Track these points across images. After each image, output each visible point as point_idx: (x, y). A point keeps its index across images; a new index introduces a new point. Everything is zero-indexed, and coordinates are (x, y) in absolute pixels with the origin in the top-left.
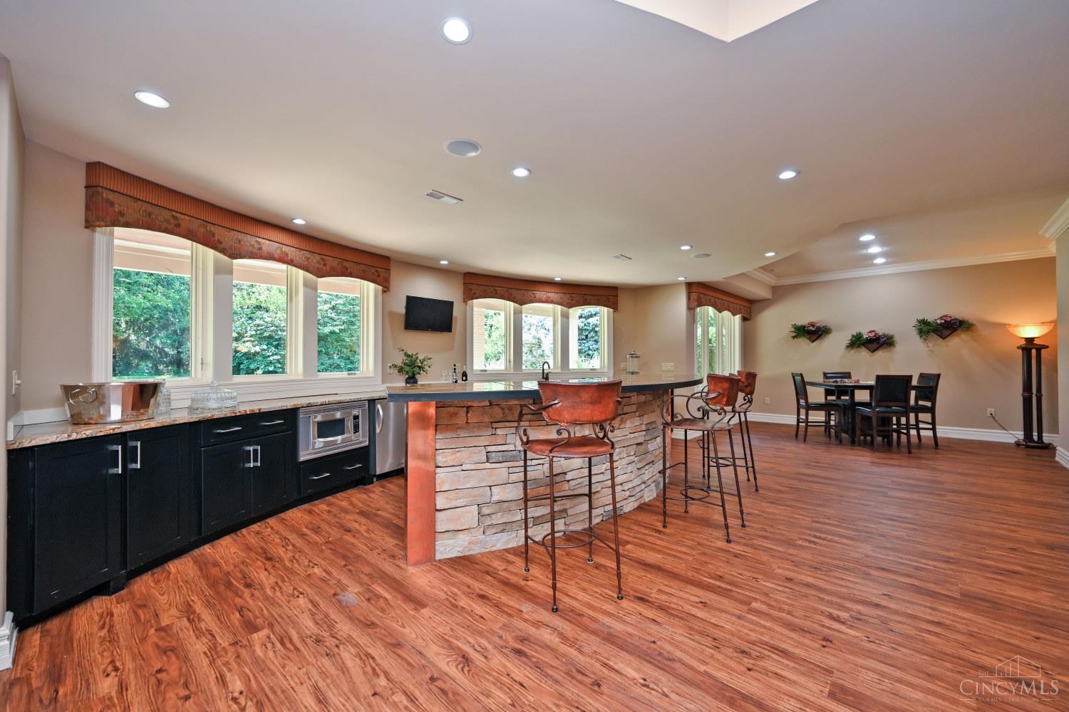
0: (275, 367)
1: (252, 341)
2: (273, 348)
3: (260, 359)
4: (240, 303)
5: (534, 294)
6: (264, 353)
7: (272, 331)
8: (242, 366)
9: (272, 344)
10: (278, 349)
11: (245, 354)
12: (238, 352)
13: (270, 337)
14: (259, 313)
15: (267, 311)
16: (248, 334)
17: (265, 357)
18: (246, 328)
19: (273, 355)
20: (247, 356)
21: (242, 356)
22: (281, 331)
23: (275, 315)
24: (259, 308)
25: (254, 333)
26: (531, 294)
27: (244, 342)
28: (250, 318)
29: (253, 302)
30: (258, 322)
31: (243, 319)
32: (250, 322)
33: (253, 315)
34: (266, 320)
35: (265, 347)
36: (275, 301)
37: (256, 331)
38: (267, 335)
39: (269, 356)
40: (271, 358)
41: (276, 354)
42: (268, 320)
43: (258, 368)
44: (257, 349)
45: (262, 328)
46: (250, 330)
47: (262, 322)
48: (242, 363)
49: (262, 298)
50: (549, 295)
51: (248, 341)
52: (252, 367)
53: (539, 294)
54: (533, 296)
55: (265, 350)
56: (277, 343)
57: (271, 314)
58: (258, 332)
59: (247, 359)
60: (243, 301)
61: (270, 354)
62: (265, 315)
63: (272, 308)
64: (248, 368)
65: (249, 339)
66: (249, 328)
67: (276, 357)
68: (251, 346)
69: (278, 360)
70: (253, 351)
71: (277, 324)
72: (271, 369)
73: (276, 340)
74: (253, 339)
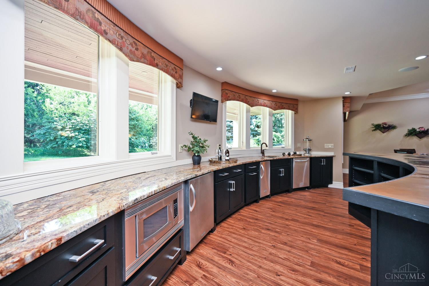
0: (83, 144)
1: (70, 131)
2: (82, 134)
3: (75, 140)
4: (64, 111)
5: (258, 100)
6: (76, 136)
7: (81, 126)
8: (65, 144)
9: (80, 132)
10: (84, 135)
11: (66, 137)
12: (63, 136)
13: (80, 129)
14: (74, 117)
15: (78, 116)
16: (68, 127)
17: (77, 139)
18: (67, 124)
19: (81, 138)
20: (67, 138)
21: (65, 138)
22: (86, 126)
23: (82, 118)
24: (74, 114)
25: (71, 126)
26: (257, 100)
27: (66, 131)
28: (69, 119)
29: (71, 111)
30: (73, 121)
31: (65, 120)
32: (69, 121)
33: (70, 118)
34: (77, 120)
35: (77, 134)
36: (83, 111)
37: (72, 126)
38: (78, 128)
39: (79, 138)
40: (80, 139)
41: (83, 137)
42: (78, 120)
43: (73, 144)
44: (73, 135)
45: (75, 124)
46: (69, 125)
47: (75, 121)
48: (65, 142)
49: (75, 109)
50: (265, 101)
51: (68, 131)
52: (70, 144)
53: (261, 101)
54: (257, 101)
55: (77, 135)
56: (83, 132)
57: (80, 117)
58: (73, 126)
59: (68, 140)
60: (65, 111)
61: (80, 137)
62: (77, 118)
63: (81, 114)
64: (68, 144)
65: (68, 130)
66: (68, 124)
67: (83, 139)
68: (70, 133)
69: (84, 140)
70: (70, 136)
71: (83, 122)
72: (80, 145)
73: (83, 130)
74: (70, 130)
